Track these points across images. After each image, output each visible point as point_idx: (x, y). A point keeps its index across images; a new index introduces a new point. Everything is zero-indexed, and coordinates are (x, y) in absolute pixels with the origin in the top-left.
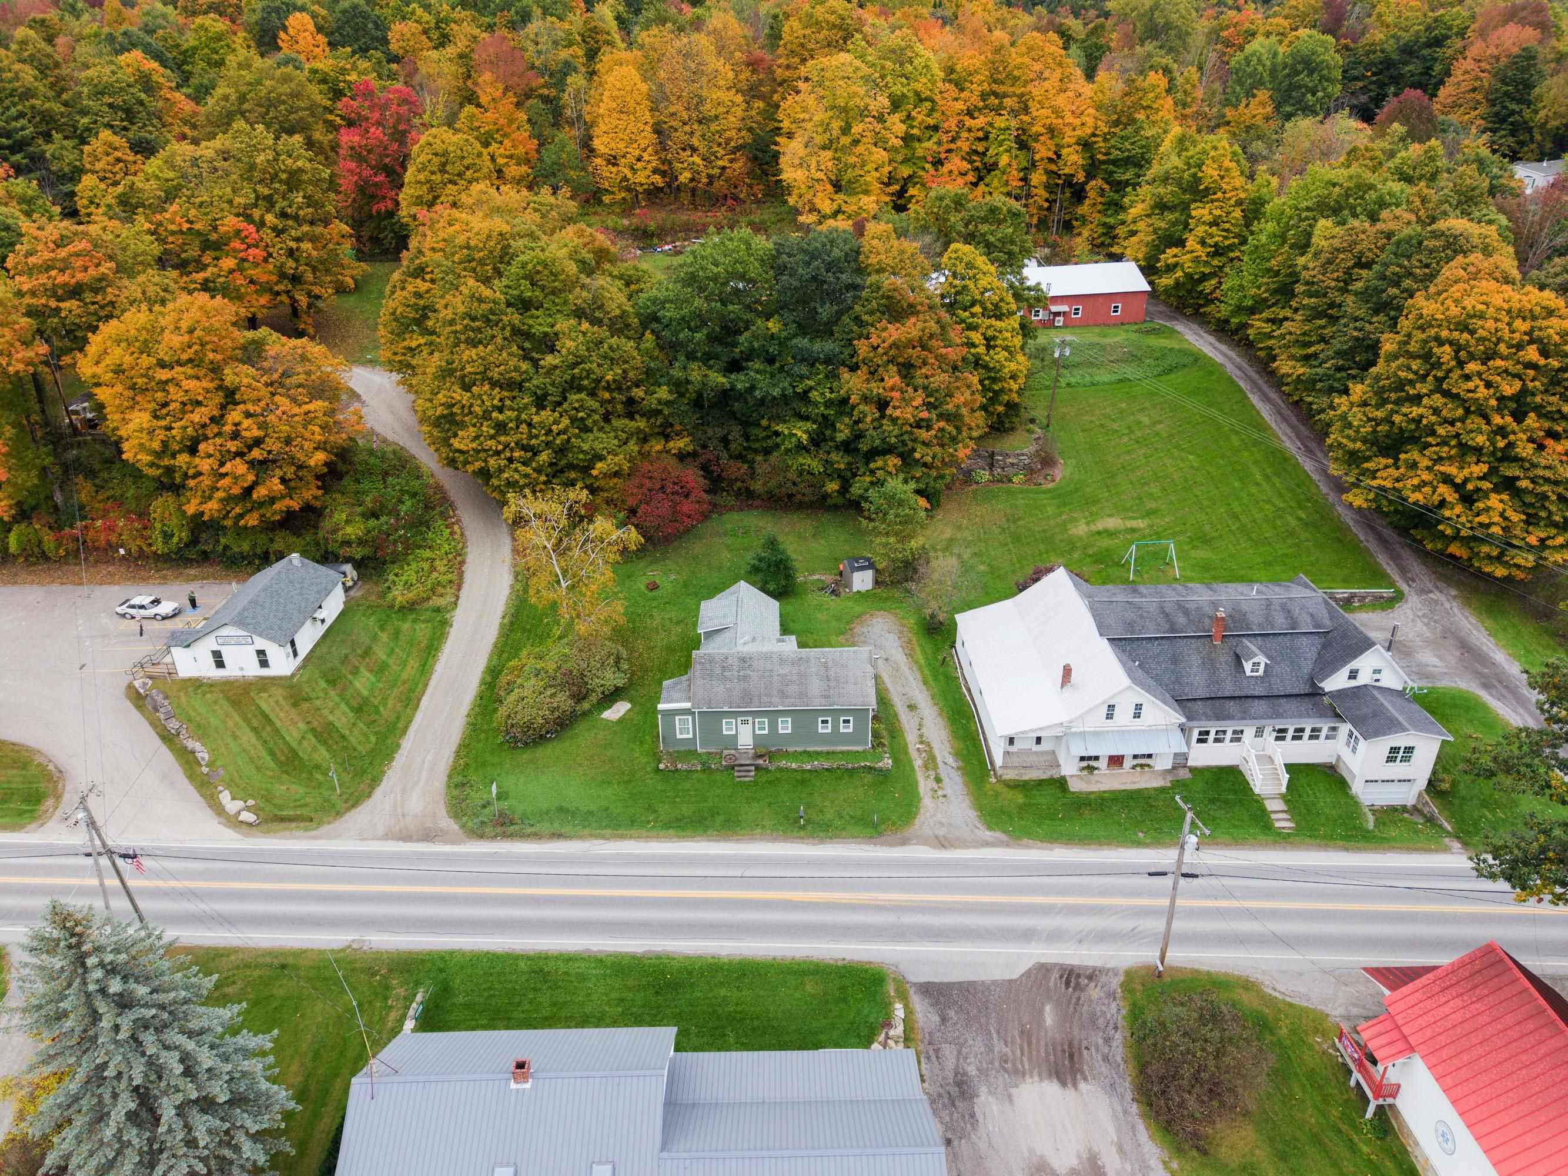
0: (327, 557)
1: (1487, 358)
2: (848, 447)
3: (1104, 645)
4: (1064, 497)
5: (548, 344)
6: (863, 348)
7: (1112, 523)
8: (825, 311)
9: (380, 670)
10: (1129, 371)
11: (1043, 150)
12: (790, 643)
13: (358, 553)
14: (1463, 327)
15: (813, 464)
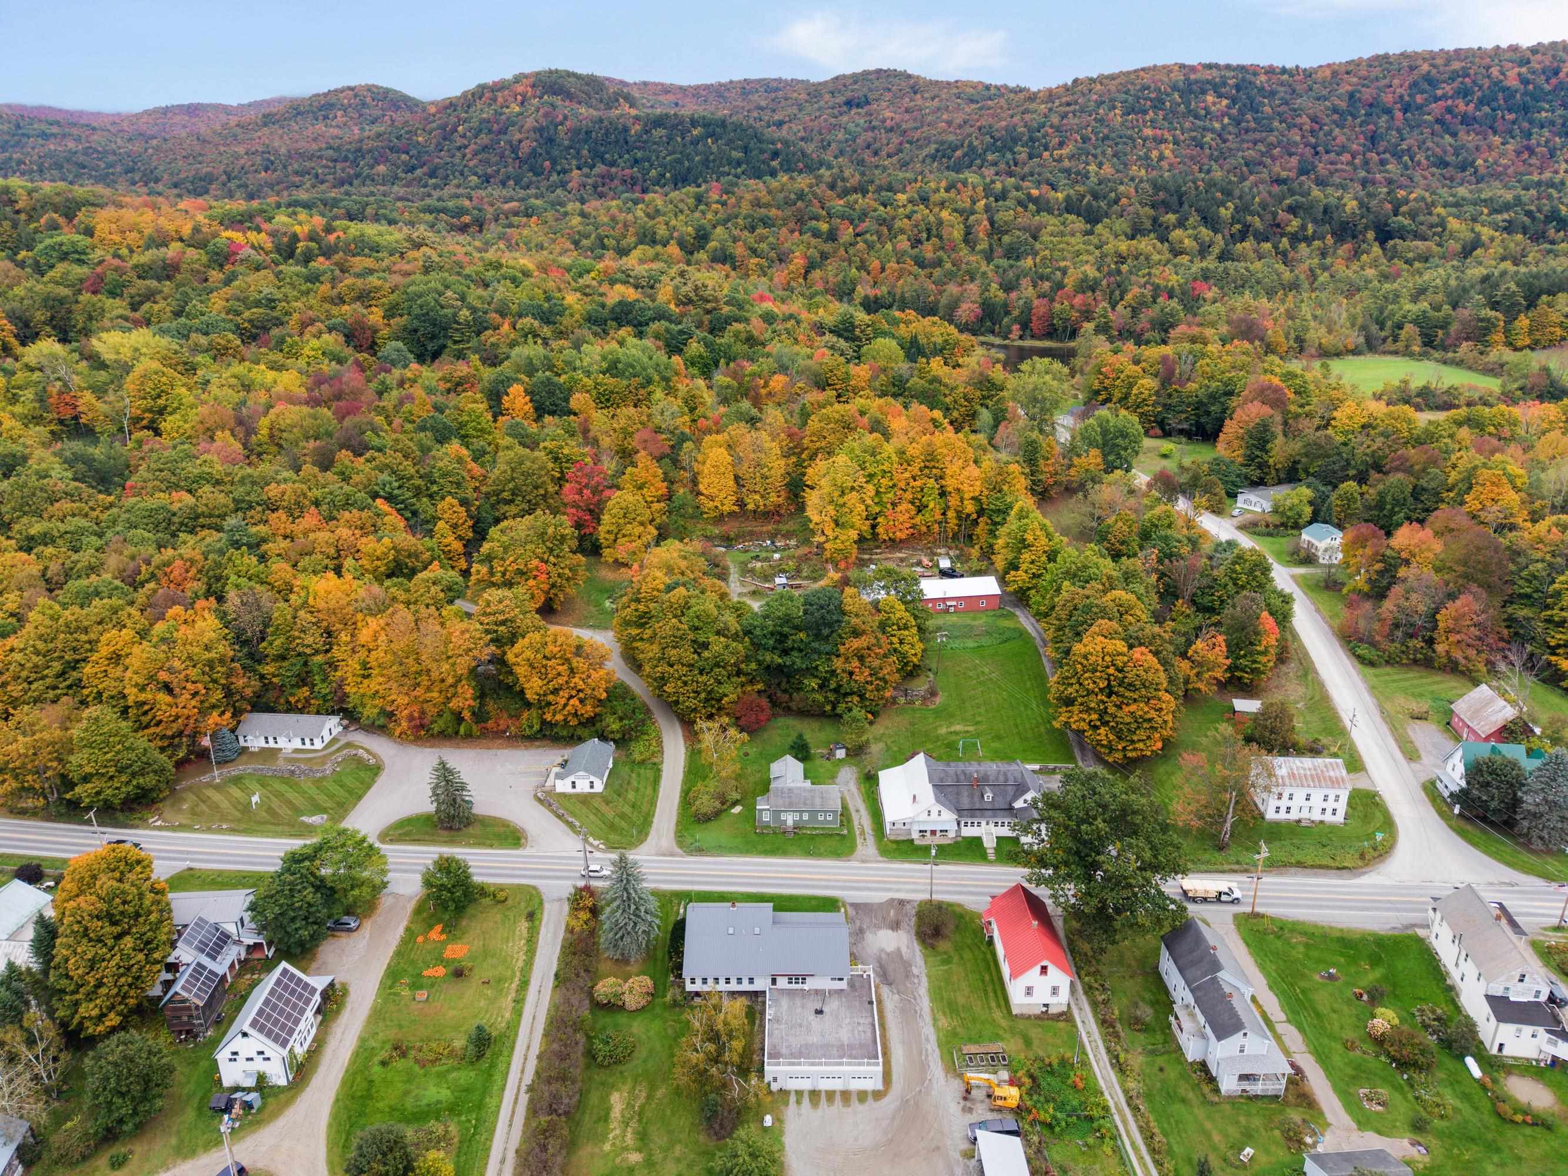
0: (603, 737)
1: (1095, 671)
2: (836, 691)
3: (930, 787)
4: (938, 713)
5: (705, 646)
6: (842, 649)
7: (958, 728)
8: (826, 632)
9: (637, 790)
10: (985, 641)
11: (953, 501)
12: (808, 784)
13: (618, 736)
14: (1085, 657)
15: (819, 697)
